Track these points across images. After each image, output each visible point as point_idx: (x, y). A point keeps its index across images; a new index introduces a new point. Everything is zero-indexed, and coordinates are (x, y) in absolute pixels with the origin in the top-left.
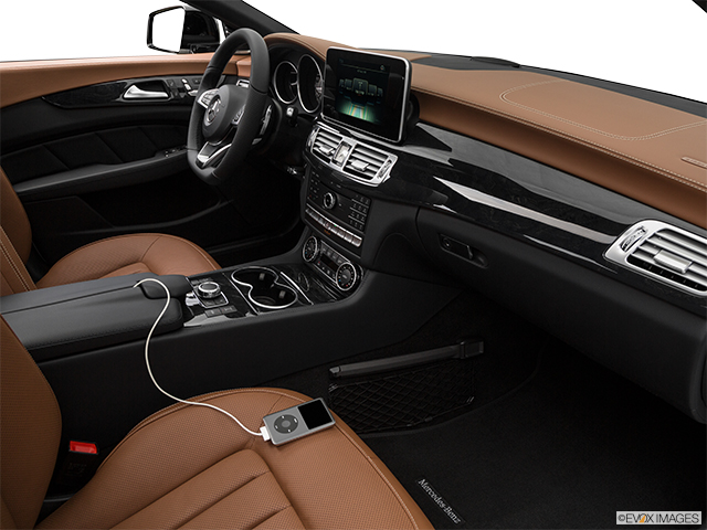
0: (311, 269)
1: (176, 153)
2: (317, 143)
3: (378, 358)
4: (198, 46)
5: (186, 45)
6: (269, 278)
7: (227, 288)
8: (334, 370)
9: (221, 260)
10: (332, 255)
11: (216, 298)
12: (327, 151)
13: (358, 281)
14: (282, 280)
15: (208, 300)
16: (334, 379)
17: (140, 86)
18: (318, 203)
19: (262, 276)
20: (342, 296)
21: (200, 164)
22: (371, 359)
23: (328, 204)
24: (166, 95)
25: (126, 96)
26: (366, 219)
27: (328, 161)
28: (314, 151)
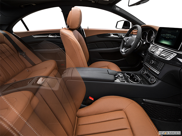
0: (143, 76)
1: (117, 48)
2: (151, 49)
3: (156, 101)
4: (125, 28)
5: (123, 28)
6: (133, 76)
7: (124, 76)
8: (144, 100)
9: (122, 70)
10: (149, 74)
11: (122, 77)
12: (154, 51)
13: (155, 82)
14: (136, 77)
15: (120, 77)
16: (143, 102)
17: (113, 34)
18: (148, 62)
19: (131, 75)
20: (150, 84)
21: (122, 52)
22: (154, 100)
23: (152, 63)
24: (118, 37)
25: (111, 36)
26: (162, 68)
27: (154, 53)
28: (150, 51)
